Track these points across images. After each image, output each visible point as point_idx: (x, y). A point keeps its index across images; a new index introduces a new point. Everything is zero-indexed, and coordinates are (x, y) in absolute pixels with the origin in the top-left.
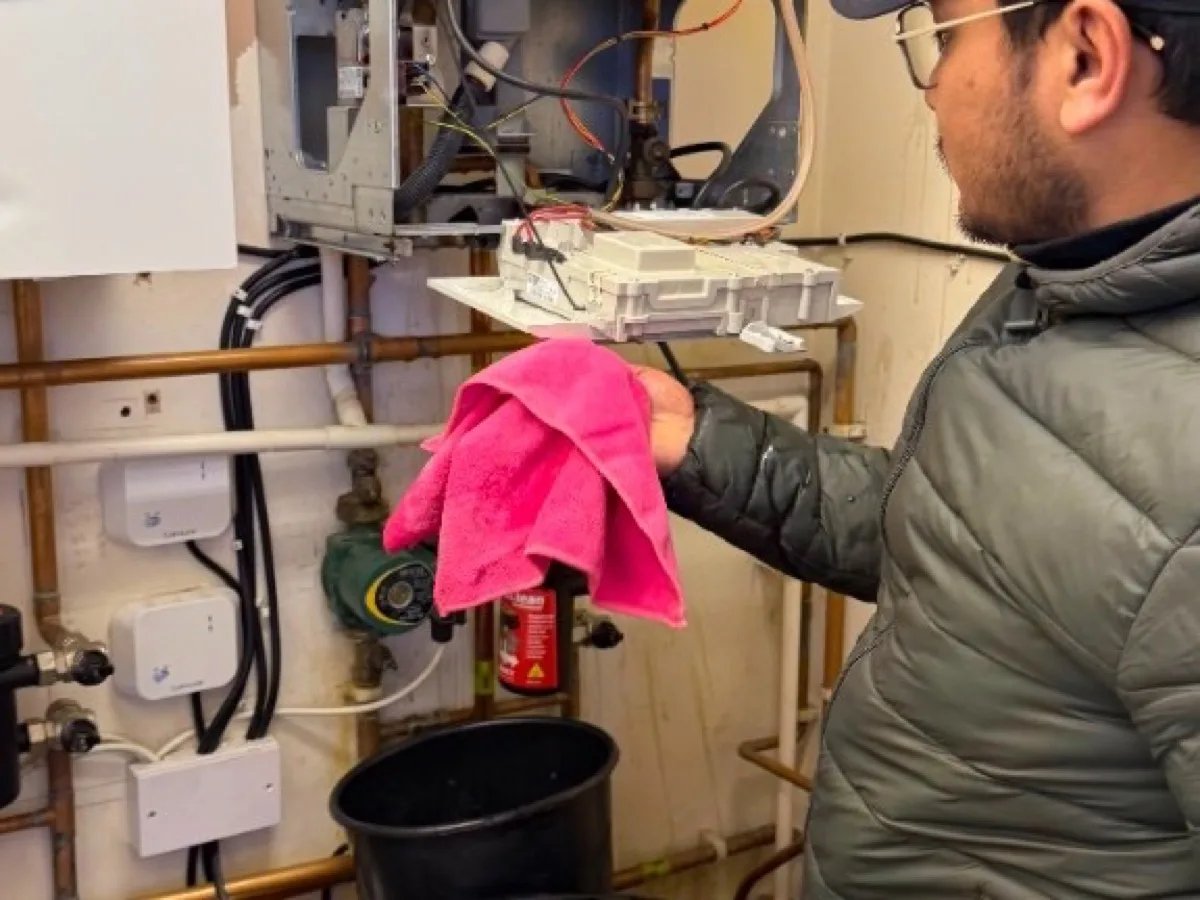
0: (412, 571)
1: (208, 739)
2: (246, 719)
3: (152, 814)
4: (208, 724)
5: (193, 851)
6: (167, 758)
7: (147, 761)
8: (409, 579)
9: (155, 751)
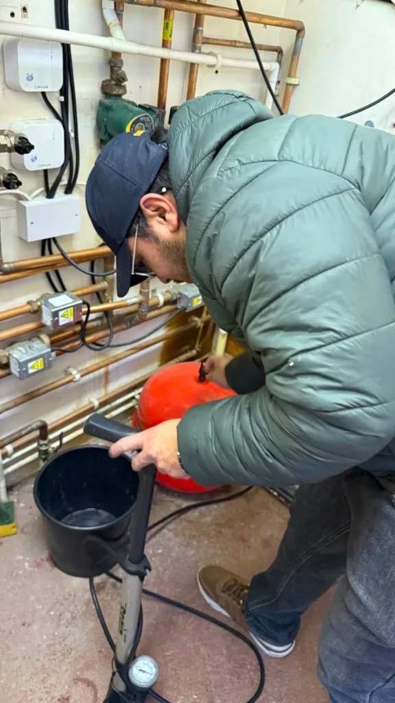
0: (145, 118)
1: (50, 193)
2: (64, 185)
3: (32, 223)
4: (50, 186)
5: (44, 241)
6: (35, 199)
7: (27, 200)
8: (143, 122)
9: (30, 194)
